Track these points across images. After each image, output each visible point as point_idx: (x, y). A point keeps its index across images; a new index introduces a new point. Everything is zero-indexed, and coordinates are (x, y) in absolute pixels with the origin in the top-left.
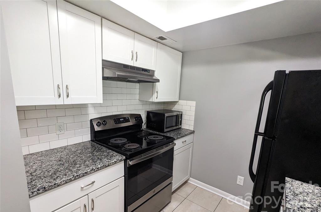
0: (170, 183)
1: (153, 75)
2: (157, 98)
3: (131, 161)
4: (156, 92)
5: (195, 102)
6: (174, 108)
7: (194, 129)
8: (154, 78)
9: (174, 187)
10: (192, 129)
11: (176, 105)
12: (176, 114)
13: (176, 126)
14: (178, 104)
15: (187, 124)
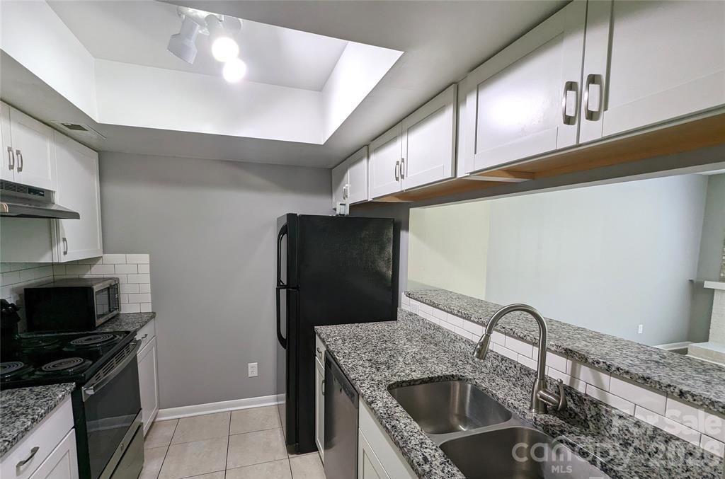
0: (139, 427)
1: (50, 201)
2: (65, 253)
3: (88, 388)
4: (61, 240)
5: (148, 255)
6: (89, 273)
7: (152, 309)
8: (54, 208)
9: (145, 428)
10: (147, 308)
11: (95, 266)
12: (108, 286)
13: (110, 311)
14: (100, 261)
15: (135, 301)
